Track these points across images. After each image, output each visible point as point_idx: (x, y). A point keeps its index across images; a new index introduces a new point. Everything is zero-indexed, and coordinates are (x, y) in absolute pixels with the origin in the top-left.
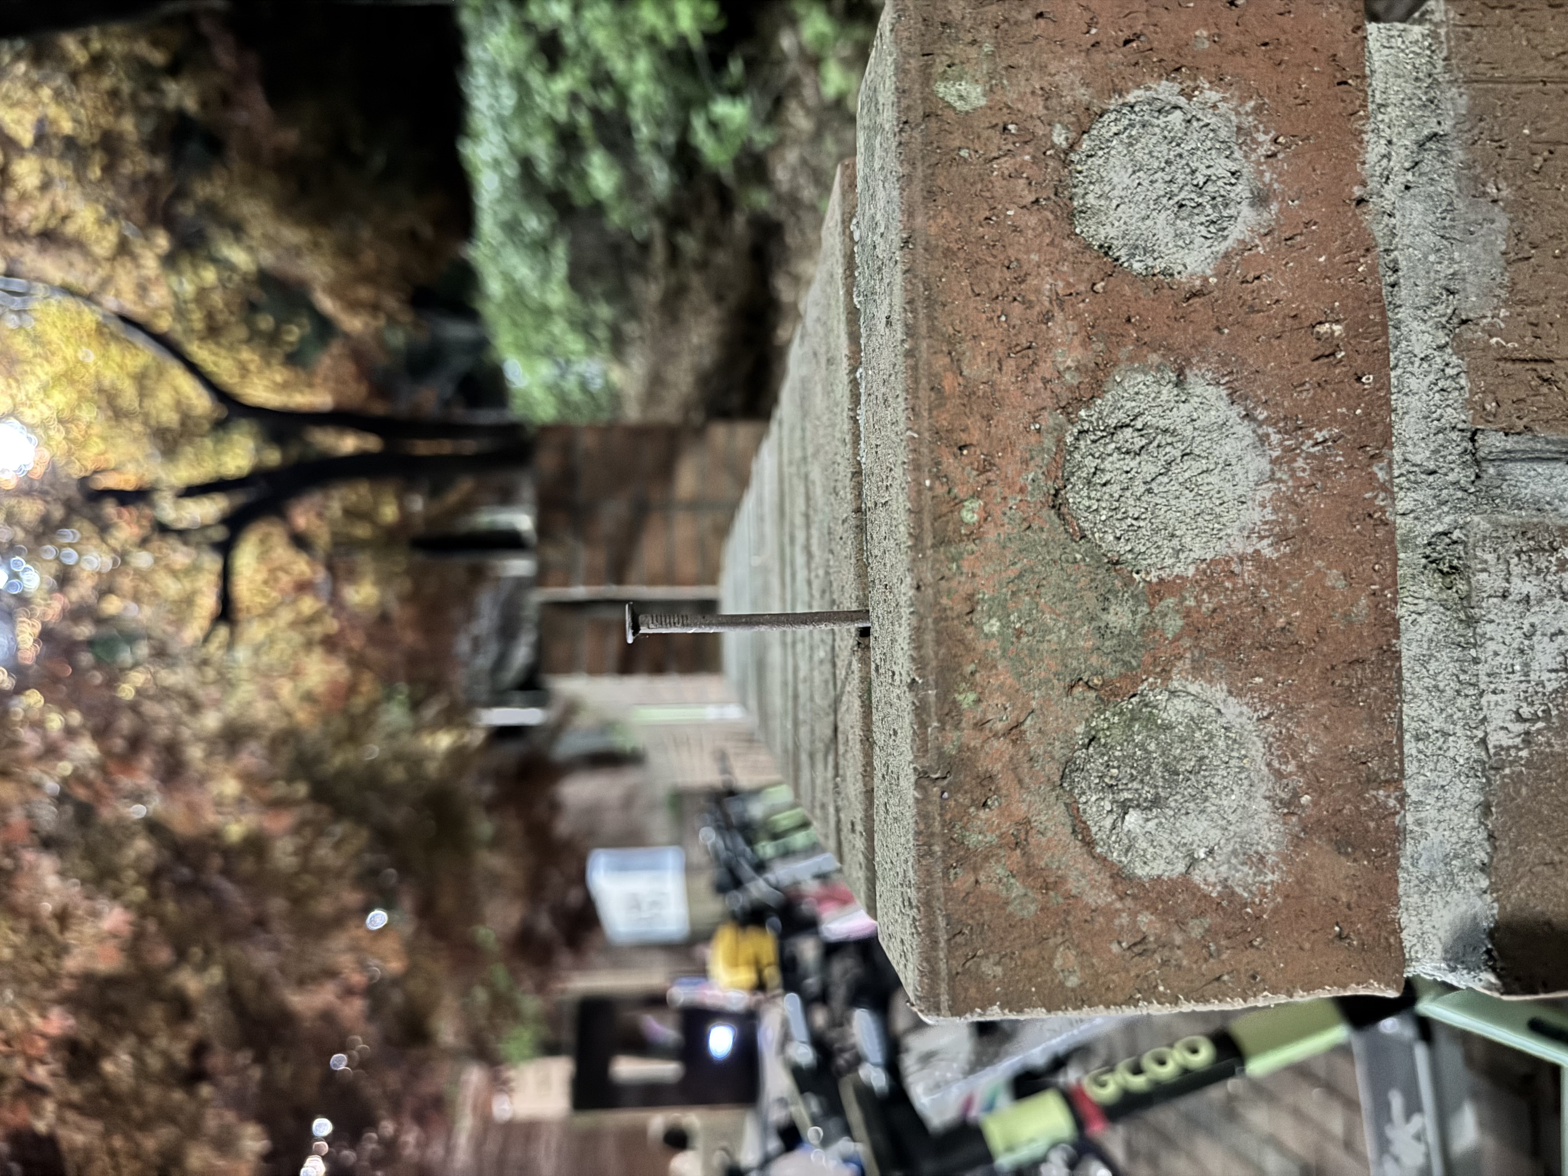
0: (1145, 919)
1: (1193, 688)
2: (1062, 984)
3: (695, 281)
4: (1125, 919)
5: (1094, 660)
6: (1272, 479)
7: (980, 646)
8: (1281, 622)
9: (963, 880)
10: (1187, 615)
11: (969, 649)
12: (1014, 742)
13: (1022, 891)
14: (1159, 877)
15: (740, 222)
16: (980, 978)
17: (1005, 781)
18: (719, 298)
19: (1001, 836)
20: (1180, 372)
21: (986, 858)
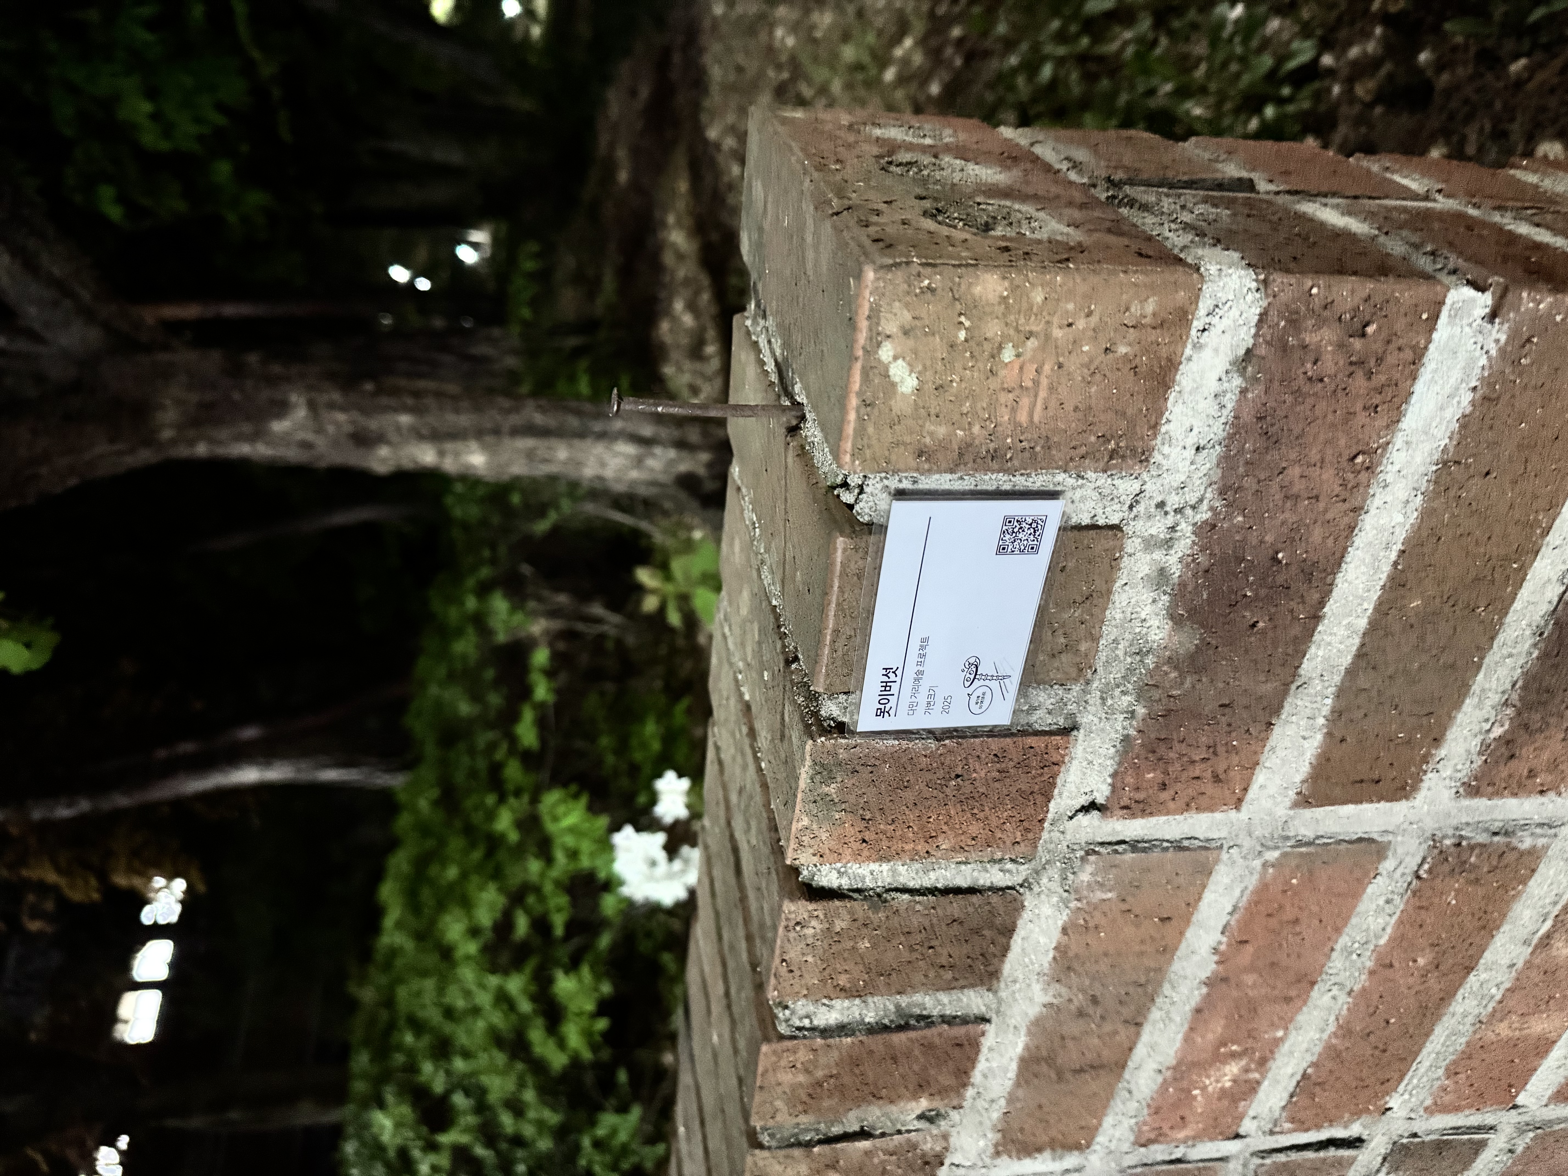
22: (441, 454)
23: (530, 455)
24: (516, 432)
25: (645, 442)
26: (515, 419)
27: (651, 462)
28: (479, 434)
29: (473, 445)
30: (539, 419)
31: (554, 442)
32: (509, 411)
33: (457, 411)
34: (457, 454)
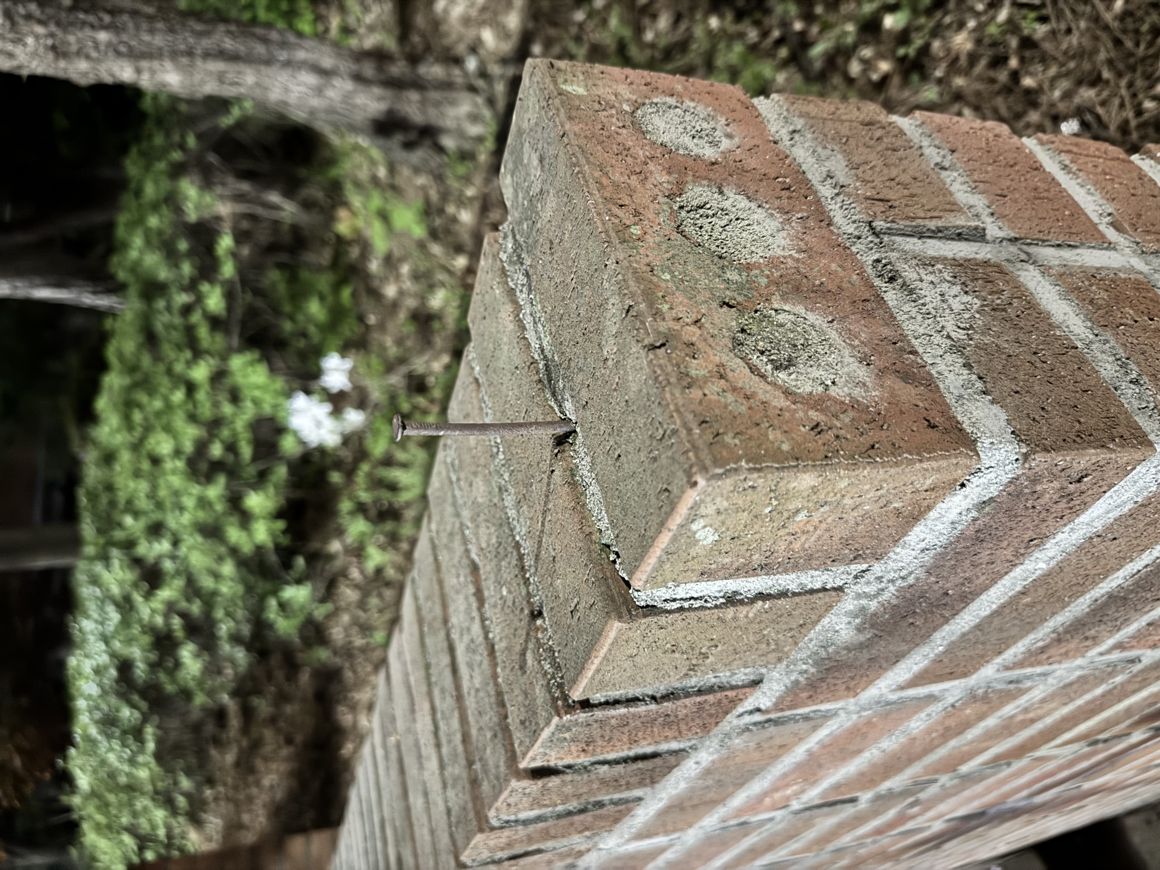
0: (812, 414)
1: (786, 308)
2: (779, 448)
3: (268, 734)
4: (801, 414)
5: (728, 293)
6: (783, 229)
7: (663, 285)
8: (817, 282)
9: (696, 394)
10: (768, 277)
11: (657, 286)
12: (700, 328)
13: (733, 399)
14: (811, 393)
15: (305, 677)
16: (726, 446)
17: (700, 345)
18: (289, 741)
19: (709, 372)
20: (720, 188)
21: (705, 383)
22: (138, 71)
23: (221, 78)
24: (207, 55)
25: (325, 73)
26: (206, 43)
27: (331, 93)
28: (174, 55)
29: (168, 64)
30: (228, 44)
31: (242, 67)
32: (200, 35)
33: (152, 31)
34: (153, 72)
